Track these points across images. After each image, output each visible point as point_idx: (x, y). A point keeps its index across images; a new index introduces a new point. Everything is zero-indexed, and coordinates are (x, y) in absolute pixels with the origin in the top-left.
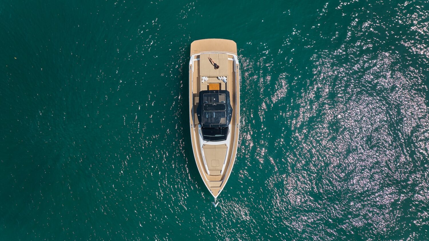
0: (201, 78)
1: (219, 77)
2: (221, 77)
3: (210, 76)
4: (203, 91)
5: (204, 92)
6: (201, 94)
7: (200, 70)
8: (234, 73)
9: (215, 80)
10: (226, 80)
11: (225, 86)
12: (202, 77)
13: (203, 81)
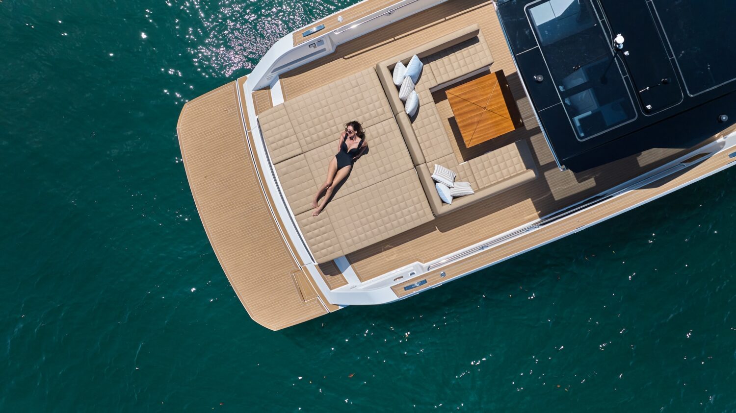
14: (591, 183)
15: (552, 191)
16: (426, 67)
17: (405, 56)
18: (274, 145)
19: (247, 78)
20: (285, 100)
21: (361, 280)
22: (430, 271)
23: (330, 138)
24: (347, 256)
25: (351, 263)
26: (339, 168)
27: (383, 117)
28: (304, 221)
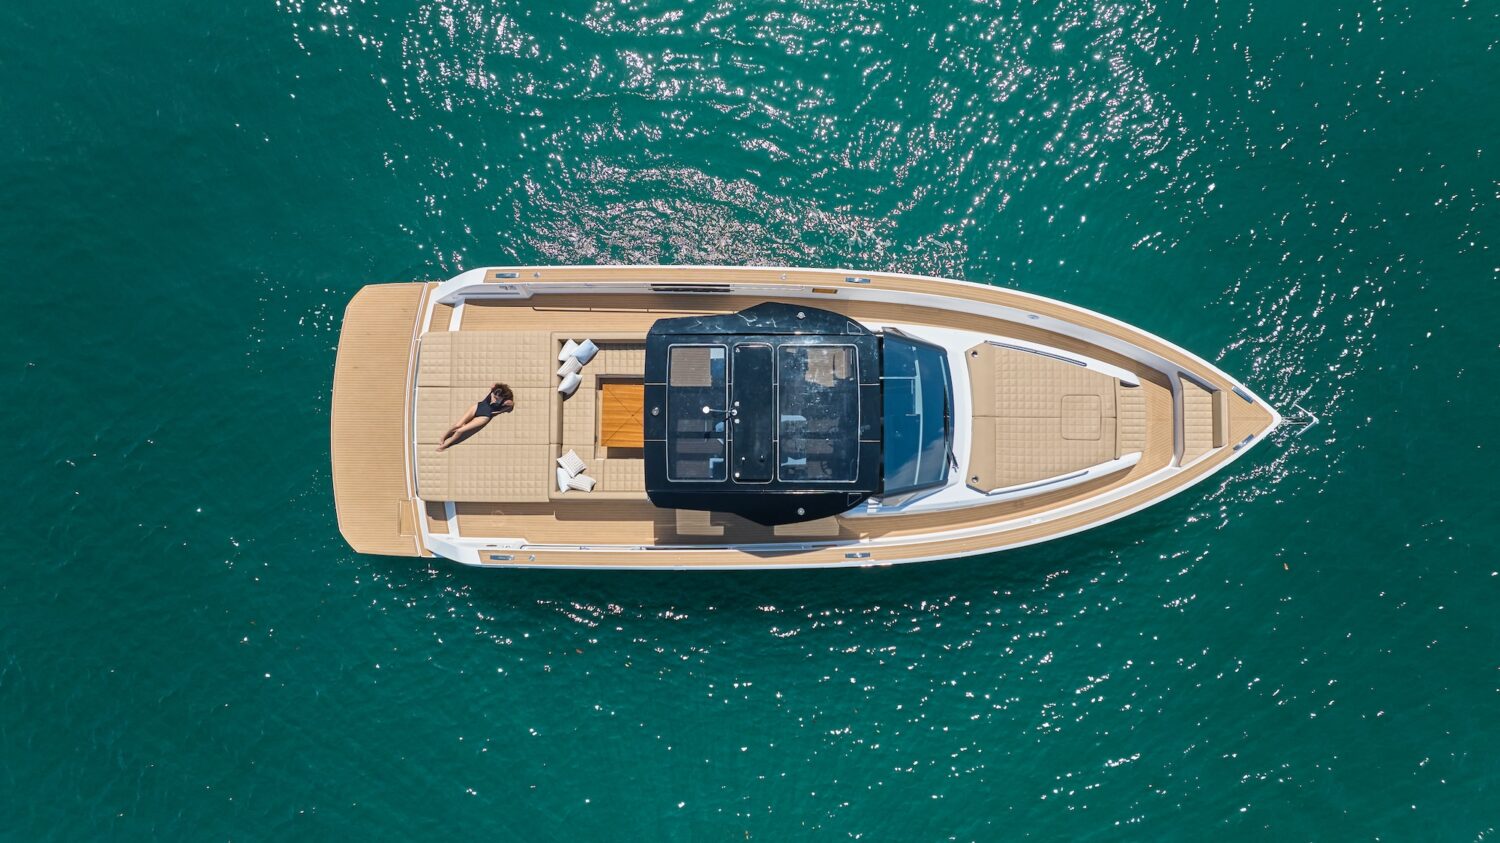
0: (564, 494)
1: (564, 385)
2: (561, 371)
3: (554, 437)
4: (647, 487)
5: (653, 478)
6: (666, 495)
7: (518, 499)
8: (540, 300)
9: (584, 411)
10: (579, 342)
11: (616, 353)
12: (558, 489)
13: (584, 482)
14: (719, 531)
15: (678, 524)
16: (602, 353)
17: (579, 336)
18: (426, 368)
19: (437, 285)
20: (461, 329)
21: (461, 534)
22: (523, 549)
23: (484, 383)
24: (456, 503)
25: (457, 513)
26: (476, 415)
27: (540, 384)
28: (424, 453)
